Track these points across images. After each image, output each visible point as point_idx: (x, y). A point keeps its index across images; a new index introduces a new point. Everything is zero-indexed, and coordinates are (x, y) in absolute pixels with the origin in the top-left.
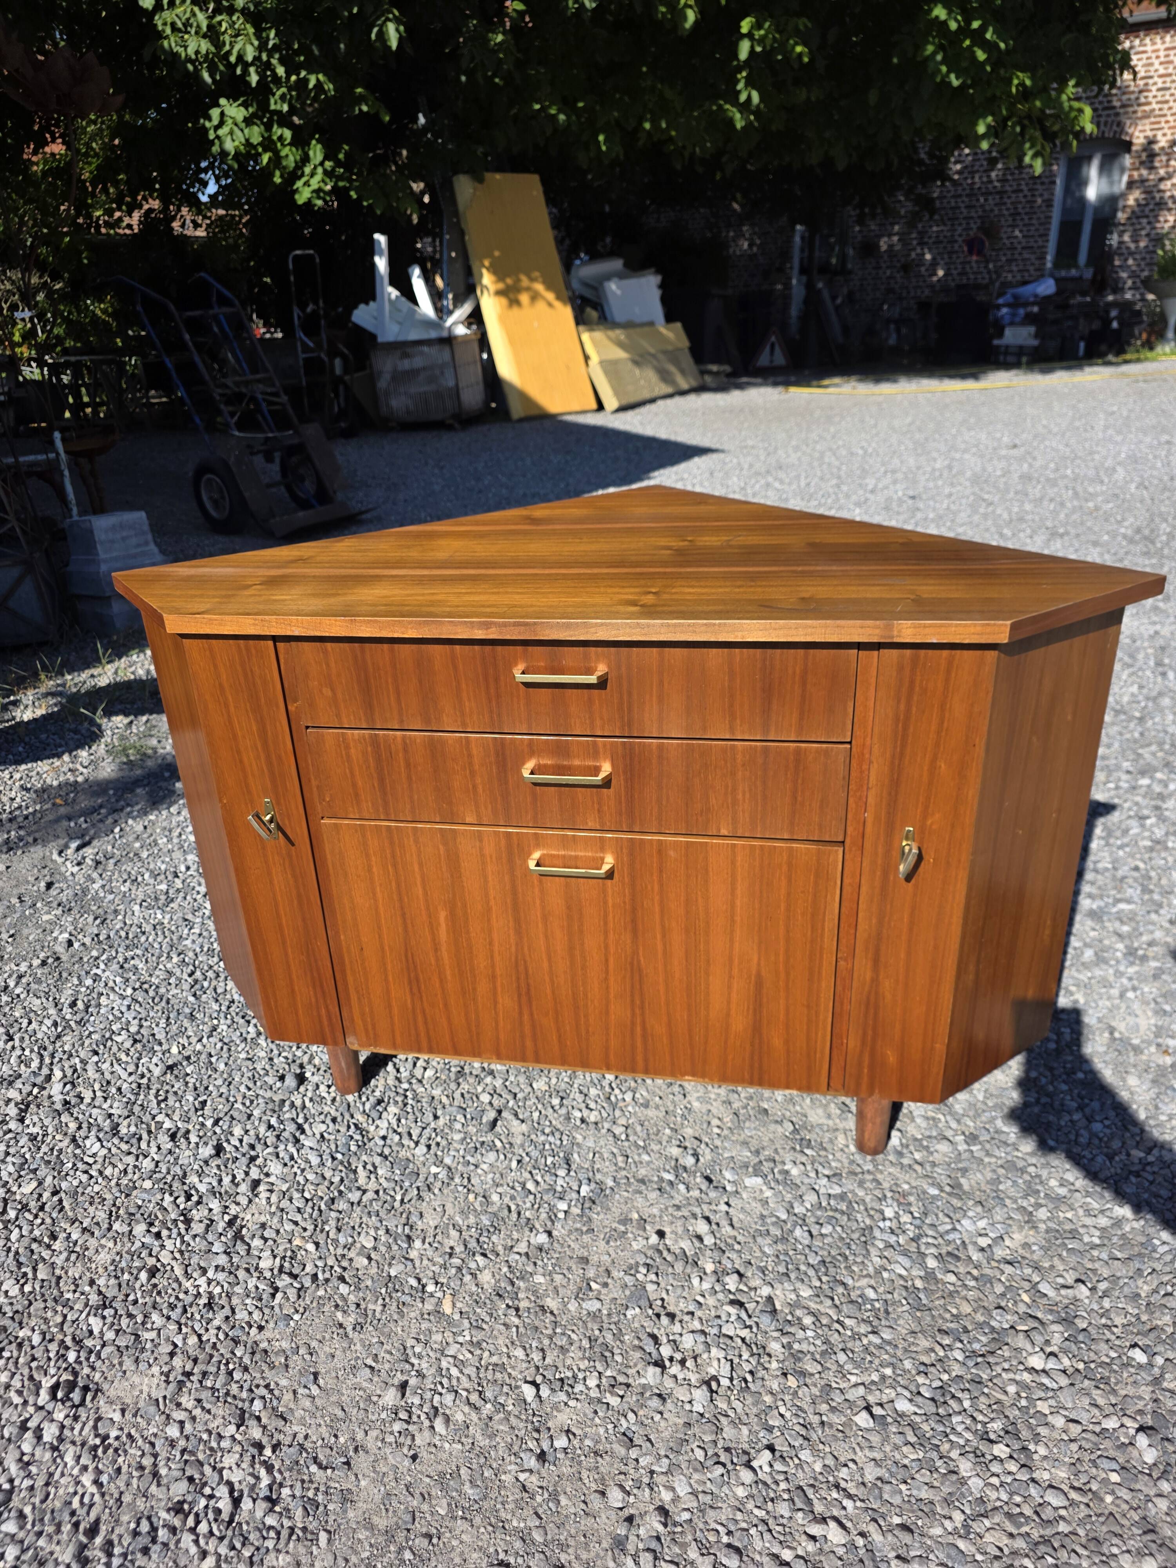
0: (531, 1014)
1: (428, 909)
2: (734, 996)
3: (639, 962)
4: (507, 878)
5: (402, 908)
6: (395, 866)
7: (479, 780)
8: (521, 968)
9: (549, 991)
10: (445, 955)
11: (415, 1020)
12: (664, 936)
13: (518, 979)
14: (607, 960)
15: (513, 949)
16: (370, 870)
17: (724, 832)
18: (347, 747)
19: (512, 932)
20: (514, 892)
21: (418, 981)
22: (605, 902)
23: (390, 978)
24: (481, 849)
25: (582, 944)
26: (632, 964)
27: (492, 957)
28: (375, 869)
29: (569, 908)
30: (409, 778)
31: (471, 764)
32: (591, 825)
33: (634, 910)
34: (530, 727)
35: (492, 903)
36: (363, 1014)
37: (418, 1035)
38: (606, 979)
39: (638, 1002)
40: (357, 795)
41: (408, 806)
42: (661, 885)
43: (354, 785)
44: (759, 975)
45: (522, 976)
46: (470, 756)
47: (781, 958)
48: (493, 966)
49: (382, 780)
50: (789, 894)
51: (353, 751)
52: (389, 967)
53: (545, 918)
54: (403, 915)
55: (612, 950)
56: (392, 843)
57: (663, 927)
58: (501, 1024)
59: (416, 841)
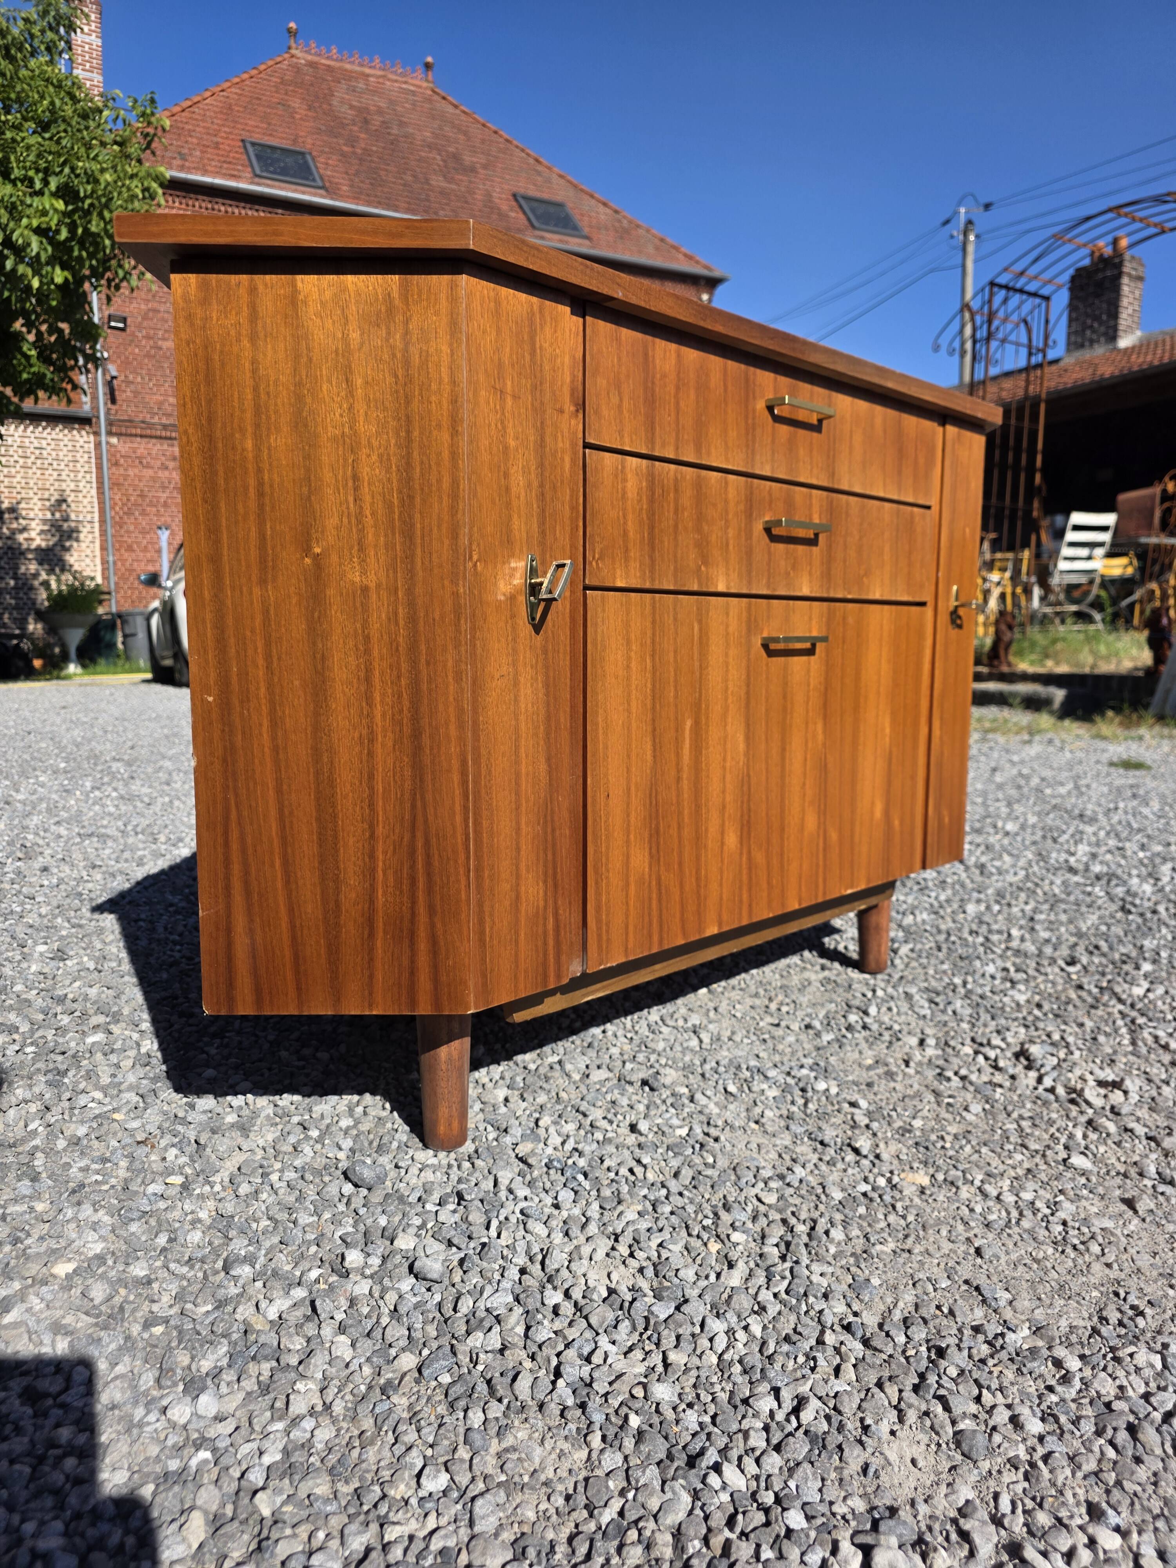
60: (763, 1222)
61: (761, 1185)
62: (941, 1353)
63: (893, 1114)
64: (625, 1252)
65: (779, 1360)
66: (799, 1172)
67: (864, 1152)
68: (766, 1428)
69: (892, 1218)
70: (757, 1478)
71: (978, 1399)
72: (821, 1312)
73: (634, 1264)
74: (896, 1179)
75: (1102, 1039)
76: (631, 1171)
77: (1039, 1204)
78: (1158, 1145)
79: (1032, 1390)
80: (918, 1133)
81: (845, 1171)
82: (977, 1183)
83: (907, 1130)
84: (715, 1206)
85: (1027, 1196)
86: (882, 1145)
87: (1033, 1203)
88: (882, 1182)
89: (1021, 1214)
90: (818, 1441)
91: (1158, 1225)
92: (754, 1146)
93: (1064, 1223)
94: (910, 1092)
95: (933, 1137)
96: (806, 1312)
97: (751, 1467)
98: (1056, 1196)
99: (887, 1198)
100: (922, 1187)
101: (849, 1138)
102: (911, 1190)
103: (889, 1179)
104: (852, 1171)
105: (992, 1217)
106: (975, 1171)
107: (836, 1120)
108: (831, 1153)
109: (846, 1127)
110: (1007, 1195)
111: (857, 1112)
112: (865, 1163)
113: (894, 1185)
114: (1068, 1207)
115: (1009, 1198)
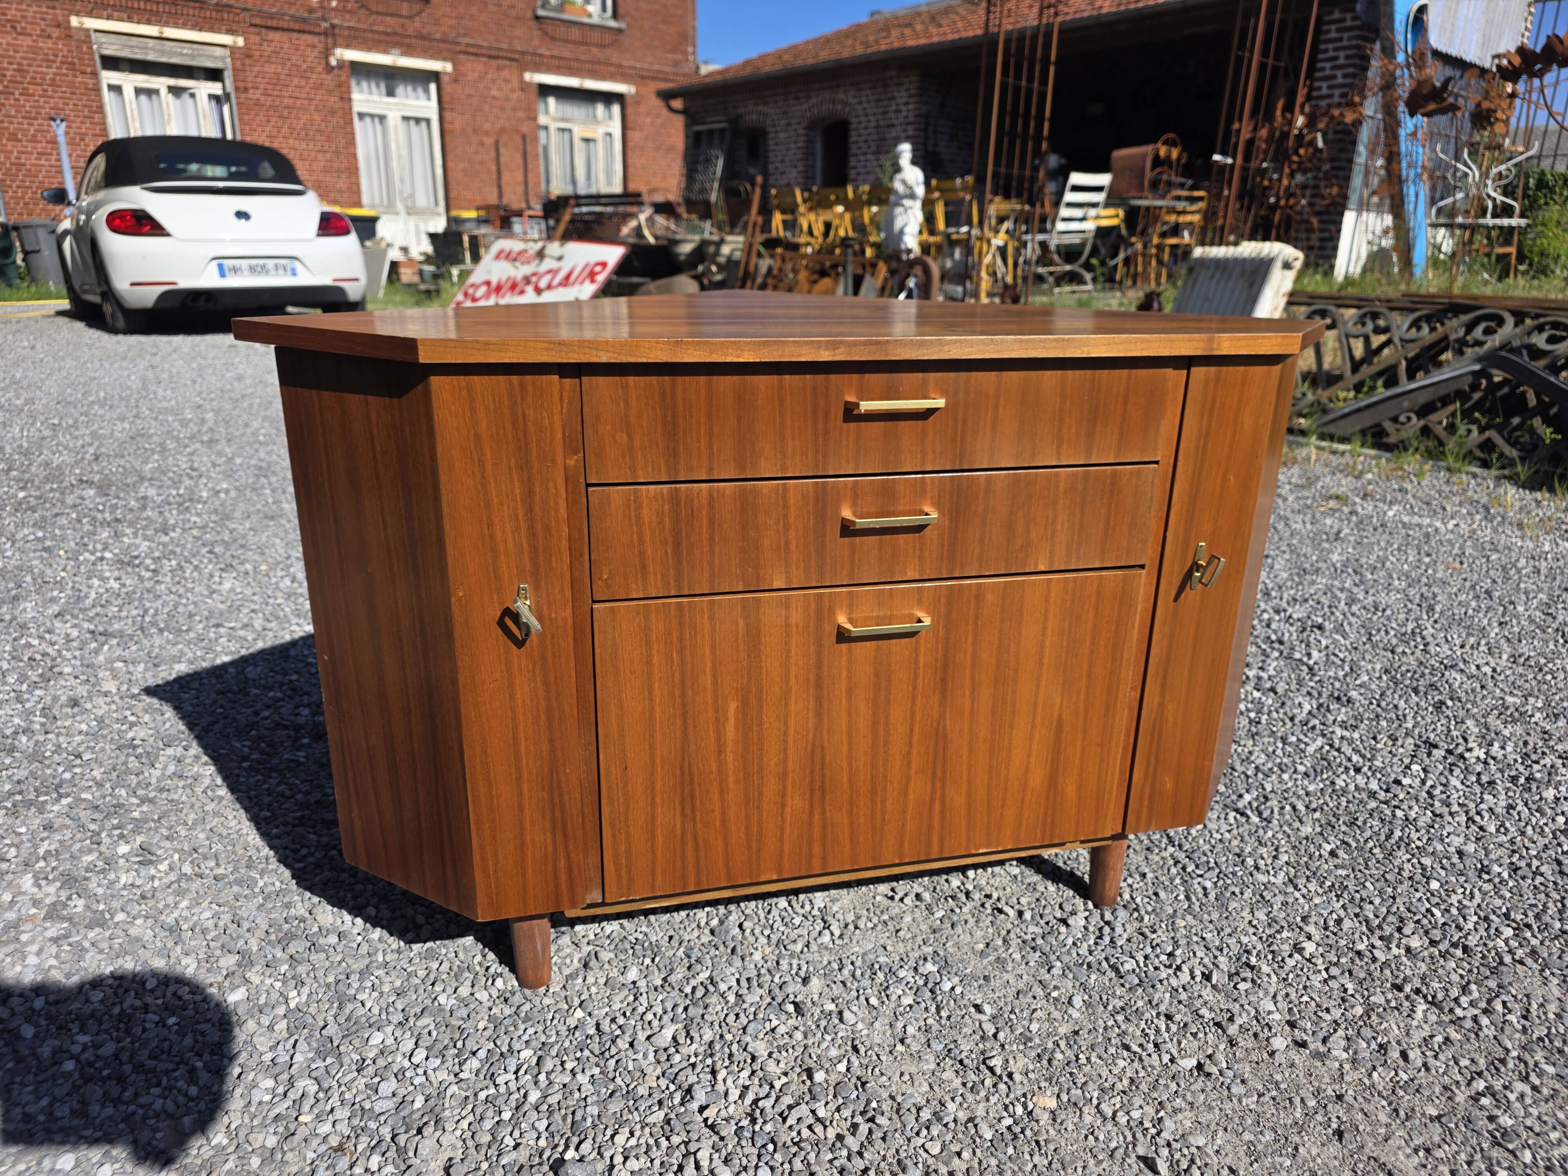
0: (823, 812)
1: (716, 701)
2: (1035, 746)
3: (945, 726)
4: (812, 649)
5: (684, 706)
6: (681, 652)
7: (792, 534)
8: (817, 758)
9: (845, 780)
10: (730, 757)
11: (683, 850)
12: (973, 692)
13: (812, 771)
14: (912, 731)
15: (811, 736)
16: (649, 663)
17: (1041, 568)
18: (639, 508)
19: (811, 715)
20: (819, 666)
21: (692, 796)
22: (916, 663)
23: (658, 800)
24: (787, 618)
25: (888, 716)
26: (937, 730)
27: (785, 750)
28: (655, 660)
29: (877, 675)
30: (712, 539)
31: (786, 516)
32: (910, 575)
33: (945, 666)
34: (857, 467)
35: (793, 682)
36: (616, 855)
37: (684, 868)
38: (909, 753)
39: (939, 774)
40: (643, 566)
41: (706, 575)
42: (975, 635)
43: (642, 553)
44: (1060, 720)
45: (818, 767)
46: (786, 506)
47: (1082, 697)
48: (785, 761)
49: (677, 545)
50: (1095, 626)
51: (645, 511)
52: (658, 786)
53: (850, 692)
54: (684, 714)
55: (918, 718)
56: (681, 624)
57: (973, 682)
58: (788, 831)
59: (712, 618)
61: (924, 1132)
63: (1013, 1016)
66: (951, 1107)
67: (998, 1071)
69: (1037, 1159)
74: (1030, 1106)
75: (1162, 894)
76: (810, 1127)
77: (1147, 1124)
78: (1224, 1032)
80: (1037, 1041)
81: (988, 1100)
82: (1095, 1101)
83: (1026, 1039)
84: (890, 1164)
85: (1136, 1114)
86: (1011, 1061)
87: (1141, 1123)
88: (1019, 1110)
89: (1134, 1136)
91: (1239, 1135)
92: (906, 1077)
93: (1169, 1145)
94: (1021, 985)
95: (1050, 1045)
98: (1157, 1112)
99: (1028, 1133)
100: (1053, 1112)
101: (982, 1053)
102: (1045, 1118)
103: (1025, 1105)
104: (993, 1099)
105: (1113, 1145)
106: (1091, 1086)
107: (967, 1030)
108: (972, 1077)
109: (977, 1037)
110: (1120, 1114)
111: (983, 1018)
112: (1002, 1087)
113: (1030, 1113)
114: (1169, 1124)
115: (1122, 1119)
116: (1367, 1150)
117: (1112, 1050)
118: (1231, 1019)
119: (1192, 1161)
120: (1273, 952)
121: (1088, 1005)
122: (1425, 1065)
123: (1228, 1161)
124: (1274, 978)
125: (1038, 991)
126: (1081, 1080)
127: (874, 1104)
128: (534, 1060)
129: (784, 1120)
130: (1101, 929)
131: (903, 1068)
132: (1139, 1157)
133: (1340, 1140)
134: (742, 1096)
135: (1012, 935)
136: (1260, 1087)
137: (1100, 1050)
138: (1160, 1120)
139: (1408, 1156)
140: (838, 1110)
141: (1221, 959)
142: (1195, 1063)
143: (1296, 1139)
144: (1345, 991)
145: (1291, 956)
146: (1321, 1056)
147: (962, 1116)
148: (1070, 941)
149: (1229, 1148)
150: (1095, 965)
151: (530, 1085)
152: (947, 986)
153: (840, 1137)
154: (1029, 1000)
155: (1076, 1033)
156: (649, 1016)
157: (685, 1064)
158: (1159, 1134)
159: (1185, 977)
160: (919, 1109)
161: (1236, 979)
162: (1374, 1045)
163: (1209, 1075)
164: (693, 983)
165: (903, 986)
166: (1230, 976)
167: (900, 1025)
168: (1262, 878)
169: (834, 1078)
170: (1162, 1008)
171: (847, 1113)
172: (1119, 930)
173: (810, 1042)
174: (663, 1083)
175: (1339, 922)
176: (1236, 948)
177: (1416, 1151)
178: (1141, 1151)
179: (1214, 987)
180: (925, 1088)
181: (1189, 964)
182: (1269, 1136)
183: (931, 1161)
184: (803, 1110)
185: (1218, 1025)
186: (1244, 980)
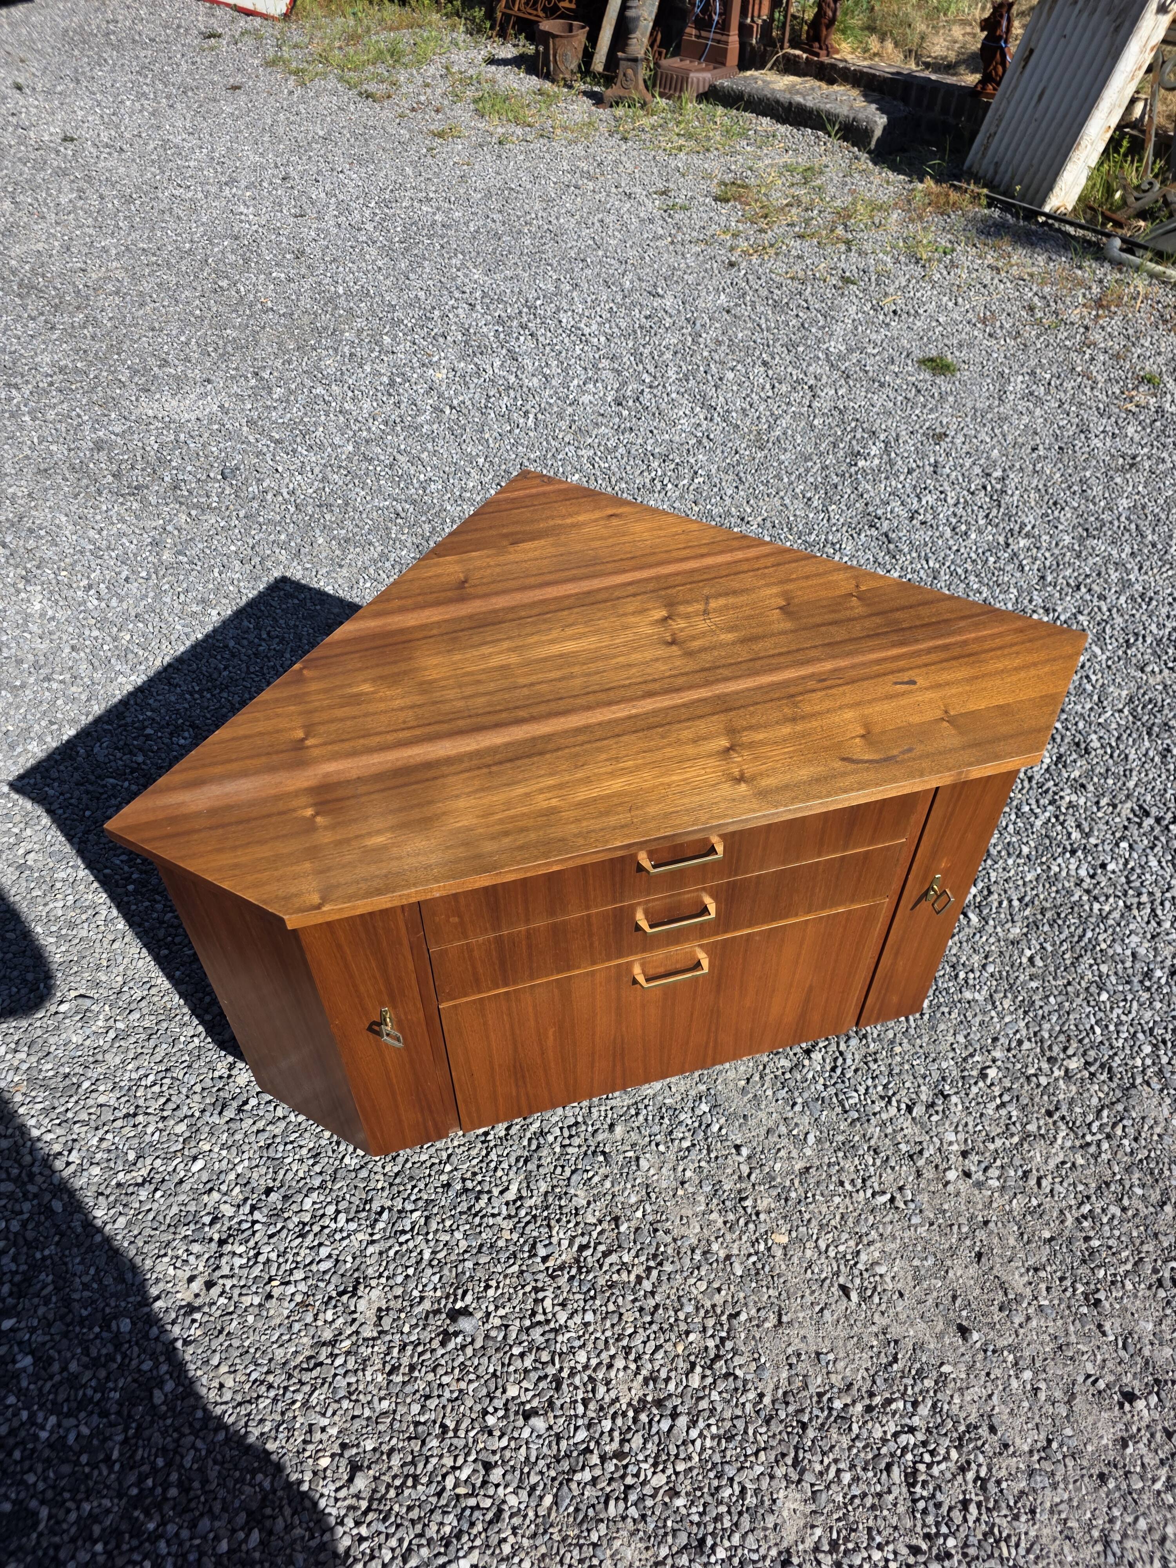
0: (623, 1066)
1: (538, 1032)
2: (790, 1001)
3: (719, 1007)
4: (614, 993)
5: (513, 1040)
6: (510, 1014)
7: (596, 939)
8: (619, 1043)
9: (640, 1047)
10: (550, 1056)
12: (742, 987)
13: (614, 1048)
14: (692, 1014)
15: (613, 1034)
16: (485, 1024)
18: (471, 951)
19: (613, 1022)
20: (619, 1000)
21: (523, 1075)
23: (497, 1085)
24: (593, 983)
25: (673, 1011)
26: (713, 1010)
28: (490, 1023)
30: (530, 955)
31: (590, 930)
32: (692, 939)
35: (598, 1012)
38: (690, 1025)
39: (713, 1029)
40: (477, 980)
41: (527, 973)
43: (475, 974)
44: (811, 986)
46: (590, 925)
47: (829, 974)
48: (593, 1048)
49: (503, 964)
50: (845, 934)
51: (476, 952)
52: (497, 1079)
53: (643, 1007)
54: (515, 1042)
55: (698, 1007)
56: (509, 1001)
57: (743, 982)
58: (596, 1078)
59: (532, 996)
60: (702, 1313)
61: (696, 1272)
62: (804, 1426)
63: (763, 1156)
64: (633, 1366)
65: (728, 1453)
66: (715, 1247)
67: (749, 1211)
68: (729, 1512)
70: (730, 1548)
71: (822, 1462)
72: (743, 1404)
73: (640, 1378)
74: (770, 1243)
76: (618, 1272)
77: (849, 1257)
78: (914, 1164)
79: (845, 1446)
80: (779, 1180)
81: (740, 1238)
82: (815, 1237)
83: (771, 1178)
85: (842, 1248)
86: (759, 1201)
87: (845, 1256)
88: (762, 1247)
89: (838, 1267)
90: (752, 1512)
91: (910, 1261)
92: (685, 1220)
93: (861, 1274)
94: (771, 1124)
95: (788, 1184)
96: (737, 1406)
97: (727, 1544)
98: (857, 1245)
99: (767, 1269)
100: (785, 1248)
101: (739, 1192)
102: (778, 1252)
103: (766, 1241)
104: (744, 1238)
105: (823, 1276)
106: (814, 1223)
107: (729, 1171)
108: (731, 1217)
109: (736, 1177)
110: (831, 1248)
111: (741, 1159)
112: (751, 1226)
113: (769, 1249)
114: (863, 1257)
115: (832, 1253)
116: (995, 1272)
117: (832, 1187)
118: (921, 1152)
119: (875, 1288)
120: (963, 1078)
121: (819, 1141)
122: (1052, 1191)
123: (899, 1286)
124: (960, 1107)
125: (783, 1130)
126: (807, 1216)
127: (662, 1249)
128: (422, 1220)
129: (601, 1266)
130: (836, 1059)
131: (683, 1212)
132: (840, 1286)
133: (978, 1262)
134: (571, 1245)
135: (767, 1071)
136: (932, 1216)
137: (823, 1187)
138: (858, 1252)
139: (1021, 1275)
140: (637, 1256)
141: (923, 1088)
142: (888, 1196)
143: (949, 1263)
144: (1010, 1118)
145: (976, 1083)
146: (979, 1185)
147: (722, 1254)
148: (810, 1076)
149: (902, 1273)
150: (827, 1101)
151: (423, 1245)
152: (715, 1128)
153: (639, 1279)
154: (776, 1139)
155: (807, 1169)
156: (499, 1173)
157: (528, 1218)
158: (856, 1263)
159: (893, 1111)
160: (693, 1251)
161: (931, 1111)
162: (1020, 1173)
163: (897, 1208)
164: (528, 1135)
165: (683, 1129)
166: (928, 1107)
167: (680, 1169)
168: (968, 995)
169: (634, 1224)
170: (872, 1142)
171: (643, 1258)
172: (849, 1062)
173: (616, 1189)
174: (515, 1236)
175: (1020, 1042)
176: (936, 1075)
177: (1028, 1270)
178: (842, 1280)
179: (913, 1119)
180: (698, 1230)
181: (898, 1097)
182: (930, 1261)
183: (700, 1296)
184: (613, 1258)
185: (911, 1157)
186: (937, 1112)
